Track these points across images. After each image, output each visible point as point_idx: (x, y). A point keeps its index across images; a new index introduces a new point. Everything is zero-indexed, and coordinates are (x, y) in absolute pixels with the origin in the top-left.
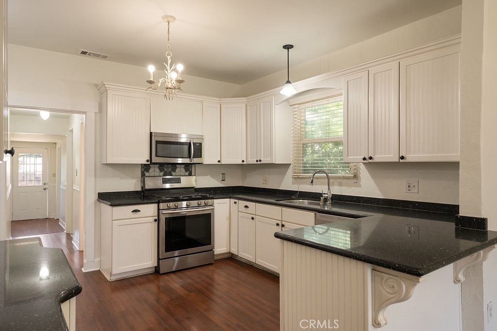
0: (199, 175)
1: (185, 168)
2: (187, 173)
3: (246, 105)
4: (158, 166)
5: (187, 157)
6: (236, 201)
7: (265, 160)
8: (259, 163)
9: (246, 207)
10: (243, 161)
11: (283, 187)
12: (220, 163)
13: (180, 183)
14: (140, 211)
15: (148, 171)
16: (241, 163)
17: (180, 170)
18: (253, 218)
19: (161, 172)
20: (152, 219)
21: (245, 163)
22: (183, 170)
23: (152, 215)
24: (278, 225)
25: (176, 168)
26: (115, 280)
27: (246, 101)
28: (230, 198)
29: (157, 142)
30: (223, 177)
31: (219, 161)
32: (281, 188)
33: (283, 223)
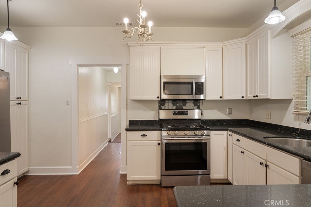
0: (206, 109)
1: (194, 103)
2: (196, 107)
3: (246, 44)
4: (171, 101)
5: (190, 94)
6: (231, 133)
7: (261, 96)
8: (256, 98)
9: (238, 140)
10: (243, 97)
11: (284, 124)
12: (222, 99)
13: (188, 115)
14: (147, 136)
15: (164, 106)
16: (241, 98)
17: (190, 105)
18: (242, 152)
19: (173, 106)
20: (156, 143)
21: (245, 98)
22: (192, 105)
23: (156, 140)
24: (261, 164)
25: (186, 103)
26: (131, 184)
27: (246, 40)
28: (227, 130)
29: (165, 83)
30: (229, 111)
31: (221, 97)
32: (282, 124)
33: (268, 163)
